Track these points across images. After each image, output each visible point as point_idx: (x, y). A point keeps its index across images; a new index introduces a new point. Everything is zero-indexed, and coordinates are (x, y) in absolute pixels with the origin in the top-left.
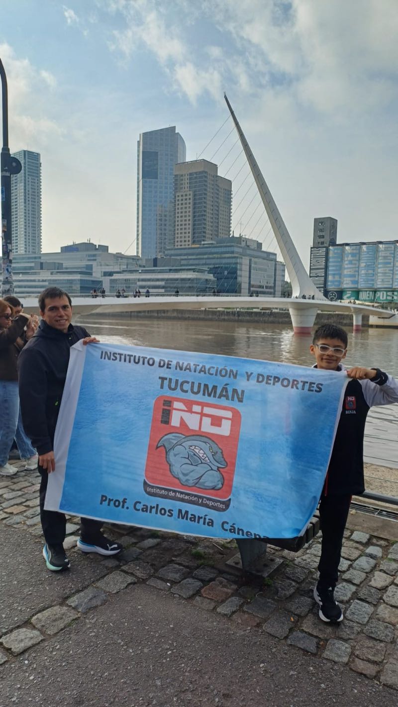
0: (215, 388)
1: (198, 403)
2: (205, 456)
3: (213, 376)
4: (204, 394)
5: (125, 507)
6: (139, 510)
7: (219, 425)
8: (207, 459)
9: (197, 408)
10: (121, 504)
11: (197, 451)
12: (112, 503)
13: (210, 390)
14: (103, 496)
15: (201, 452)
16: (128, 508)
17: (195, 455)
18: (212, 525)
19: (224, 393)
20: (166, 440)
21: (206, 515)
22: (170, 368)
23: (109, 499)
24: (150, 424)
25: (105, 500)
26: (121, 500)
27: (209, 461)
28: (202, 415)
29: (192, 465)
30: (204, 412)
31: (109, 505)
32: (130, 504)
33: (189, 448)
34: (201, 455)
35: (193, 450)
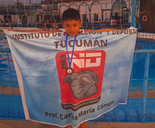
0: (90, 41)
1: (82, 52)
2: (88, 80)
3: (88, 35)
4: (85, 46)
5: (57, 117)
6: (63, 119)
7: (95, 62)
8: (89, 81)
9: (82, 55)
10: (55, 115)
11: (84, 79)
12: (51, 115)
13: (88, 43)
14: (46, 113)
15: (87, 79)
16: (58, 118)
17: (83, 82)
18: (94, 112)
19: (96, 43)
20: (67, 78)
21: (91, 108)
22: (60, 36)
23: (49, 114)
24: (57, 71)
25: (48, 114)
26: (55, 114)
27: (90, 82)
28: (85, 58)
29: (82, 87)
30: (87, 56)
31: (50, 116)
32: (58, 116)
33: (80, 79)
34: (86, 81)
35: (82, 79)
